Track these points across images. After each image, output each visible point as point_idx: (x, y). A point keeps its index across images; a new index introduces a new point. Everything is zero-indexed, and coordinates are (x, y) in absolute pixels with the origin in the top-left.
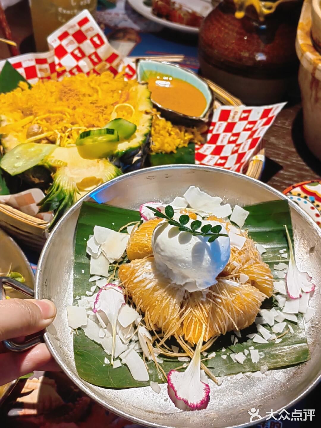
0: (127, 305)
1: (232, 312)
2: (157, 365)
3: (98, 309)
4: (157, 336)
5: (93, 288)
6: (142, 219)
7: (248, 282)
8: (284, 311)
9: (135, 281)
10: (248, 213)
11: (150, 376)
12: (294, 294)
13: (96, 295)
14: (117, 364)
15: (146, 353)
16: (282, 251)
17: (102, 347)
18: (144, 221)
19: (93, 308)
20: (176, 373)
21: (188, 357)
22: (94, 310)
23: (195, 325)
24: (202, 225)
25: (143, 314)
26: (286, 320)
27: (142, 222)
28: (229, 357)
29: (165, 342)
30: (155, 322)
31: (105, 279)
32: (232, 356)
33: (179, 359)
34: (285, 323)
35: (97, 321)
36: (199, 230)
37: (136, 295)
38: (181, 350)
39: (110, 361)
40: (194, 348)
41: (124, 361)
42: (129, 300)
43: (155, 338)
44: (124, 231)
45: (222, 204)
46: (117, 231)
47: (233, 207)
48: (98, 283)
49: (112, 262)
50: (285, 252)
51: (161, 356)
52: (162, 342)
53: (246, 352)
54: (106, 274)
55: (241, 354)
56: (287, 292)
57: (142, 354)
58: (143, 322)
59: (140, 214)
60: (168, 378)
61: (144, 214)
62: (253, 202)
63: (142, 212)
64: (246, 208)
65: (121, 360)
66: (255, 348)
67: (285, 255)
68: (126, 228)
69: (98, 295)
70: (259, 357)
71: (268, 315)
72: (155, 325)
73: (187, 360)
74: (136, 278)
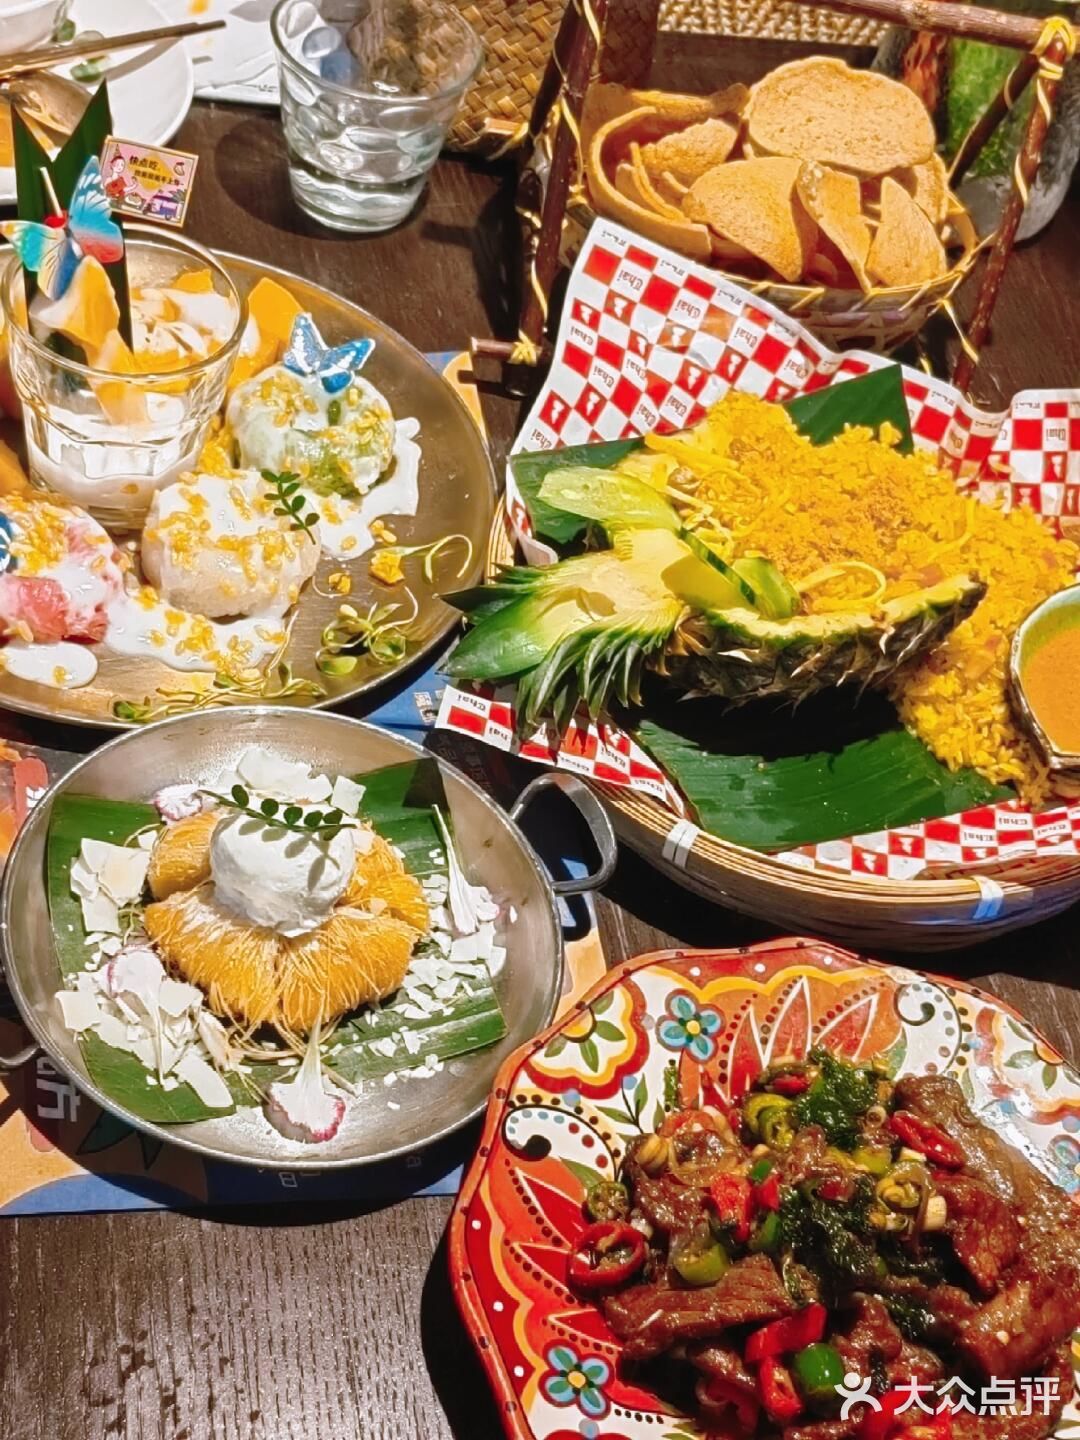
0: (169, 979)
1: (367, 966)
2: (243, 1078)
3: (121, 991)
4: (237, 1026)
5: (97, 957)
6: (164, 818)
7: (384, 912)
8: (452, 958)
9: (185, 930)
10: (362, 789)
11: (234, 1096)
12: (464, 926)
13: (105, 968)
14: (170, 1085)
15: (220, 1059)
16: (433, 854)
17: (137, 1058)
18: (169, 822)
19: (106, 991)
20: (281, 1085)
21: (297, 1056)
22: (110, 996)
23: (306, 996)
24: (305, 814)
25: (205, 990)
26: (458, 974)
27: (164, 823)
28: (367, 1051)
29: (252, 1036)
30: (231, 999)
31: (114, 938)
32: (372, 1046)
33: (282, 1063)
34: (456, 981)
35: (118, 1013)
36: (301, 823)
37: (188, 957)
38: (282, 1045)
39: (158, 1080)
40: (306, 1039)
41: (182, 1078)
42: (174, 970)
43: (232, 1030)
44: (134, 844)
45: (313, 776)
46: (120, 844)
47: (333, 782)
48: (103, 947)
49: (122, 904)
50: (439, 855)
51: (247, 1061)
52: (247, 1035)
53: (396, 1036)
54: (116, 929)
55: (387, 1040)
56: (454, 926)
57: (210, 1062)
58: (206, 1004)
59: (158, 809)
60: (267, 1094)
61: (168, 809)
62: (370, 766)
63: (161, 805)
64: (358, 779)
65: (176, 1076)
66: (410, 1029)
67: (440, 861)
68: (136, 838)
69: (110, 968)
70: (419, 1043)
71: (425, 968)
72: (231, 1006)
73: (293, 1062)
74: (186, 923)
